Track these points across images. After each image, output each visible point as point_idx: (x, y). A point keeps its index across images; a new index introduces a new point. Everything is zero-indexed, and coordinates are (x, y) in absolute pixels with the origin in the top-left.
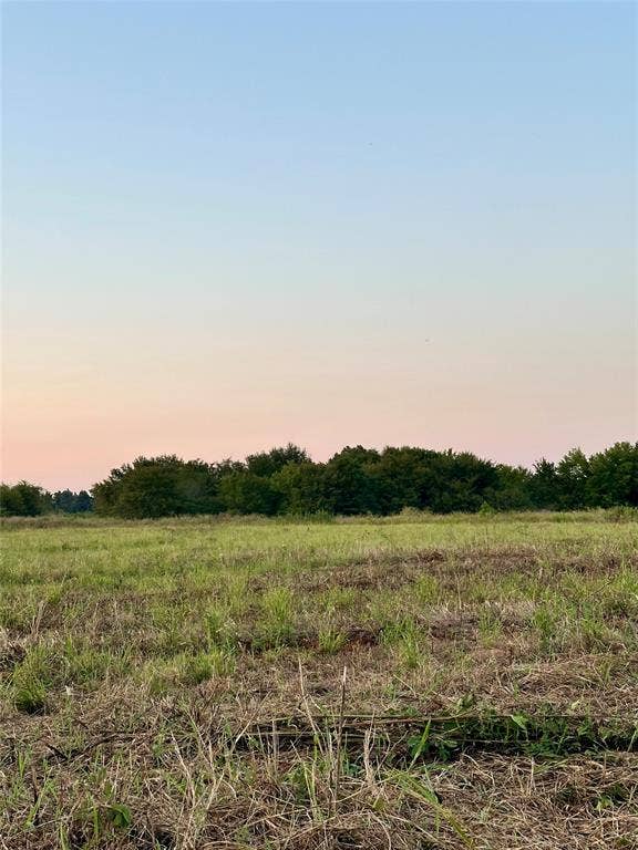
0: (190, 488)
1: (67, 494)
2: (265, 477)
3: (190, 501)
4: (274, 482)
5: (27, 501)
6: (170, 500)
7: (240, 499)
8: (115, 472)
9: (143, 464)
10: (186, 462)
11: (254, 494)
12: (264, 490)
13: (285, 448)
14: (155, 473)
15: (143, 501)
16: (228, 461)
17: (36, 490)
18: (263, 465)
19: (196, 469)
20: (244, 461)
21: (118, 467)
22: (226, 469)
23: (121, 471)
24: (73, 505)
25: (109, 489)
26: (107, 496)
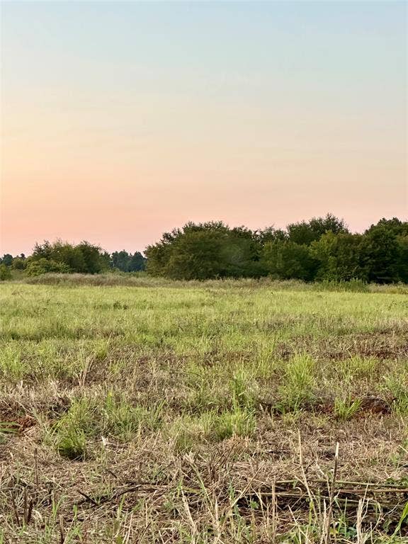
0: (235, 253)
1: (124, 254)
2: (305, 246)
3: (235, 265)
4: (312, 250)
5: (87, 261)
6: (216, 263)
7: (280, 265)
8: (166, 236)
9: (192, 229)
10: (231, 228)
11: (293, 261)
12: (303, 258)
13: (324, 218)
14: (203, 238)
15: (191, 264)
16: (271, 229)
17: (96, 250)
18: (304, 233)
19: (241, 235)
20: (285, 230)
21: (169, 231)
22: (268, 236)
23: (172, 235)
24: (128, 265)
25: (161, 251)
26: (159, 258)
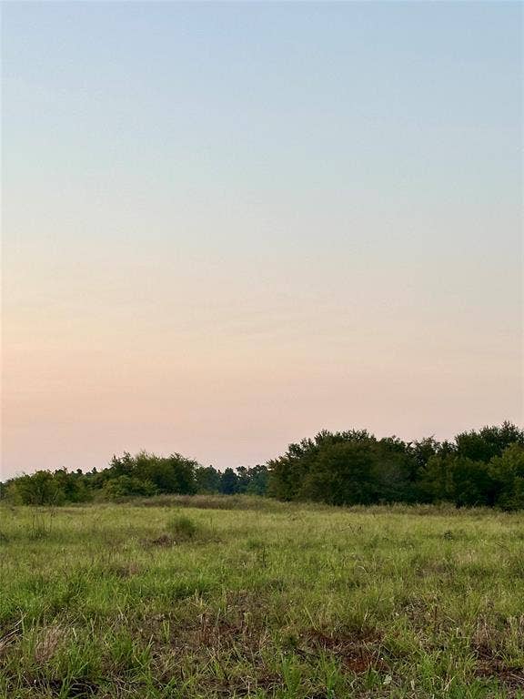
0: (389, 471)
2: (481, 464)
3: (390, 487)
4: (493, 468)
5: (180, 479)
6: (367, 484)
7: (449, 487)
8: (294, 448)
9: (326, 441)
10: (379, 439)
11: (468, 482)
12: (480, 477)
13: (500, 427)
14: (349, 452)
15: (334, 485)
16: (430, 440)
17: (190, 464)
18: (479, 446)
19: (392, 448)
20: (453, 441)
21: (298, 442)
22: (426, 450)
23: (301, 447)
25: (286, 468)
26: (284, 476)
